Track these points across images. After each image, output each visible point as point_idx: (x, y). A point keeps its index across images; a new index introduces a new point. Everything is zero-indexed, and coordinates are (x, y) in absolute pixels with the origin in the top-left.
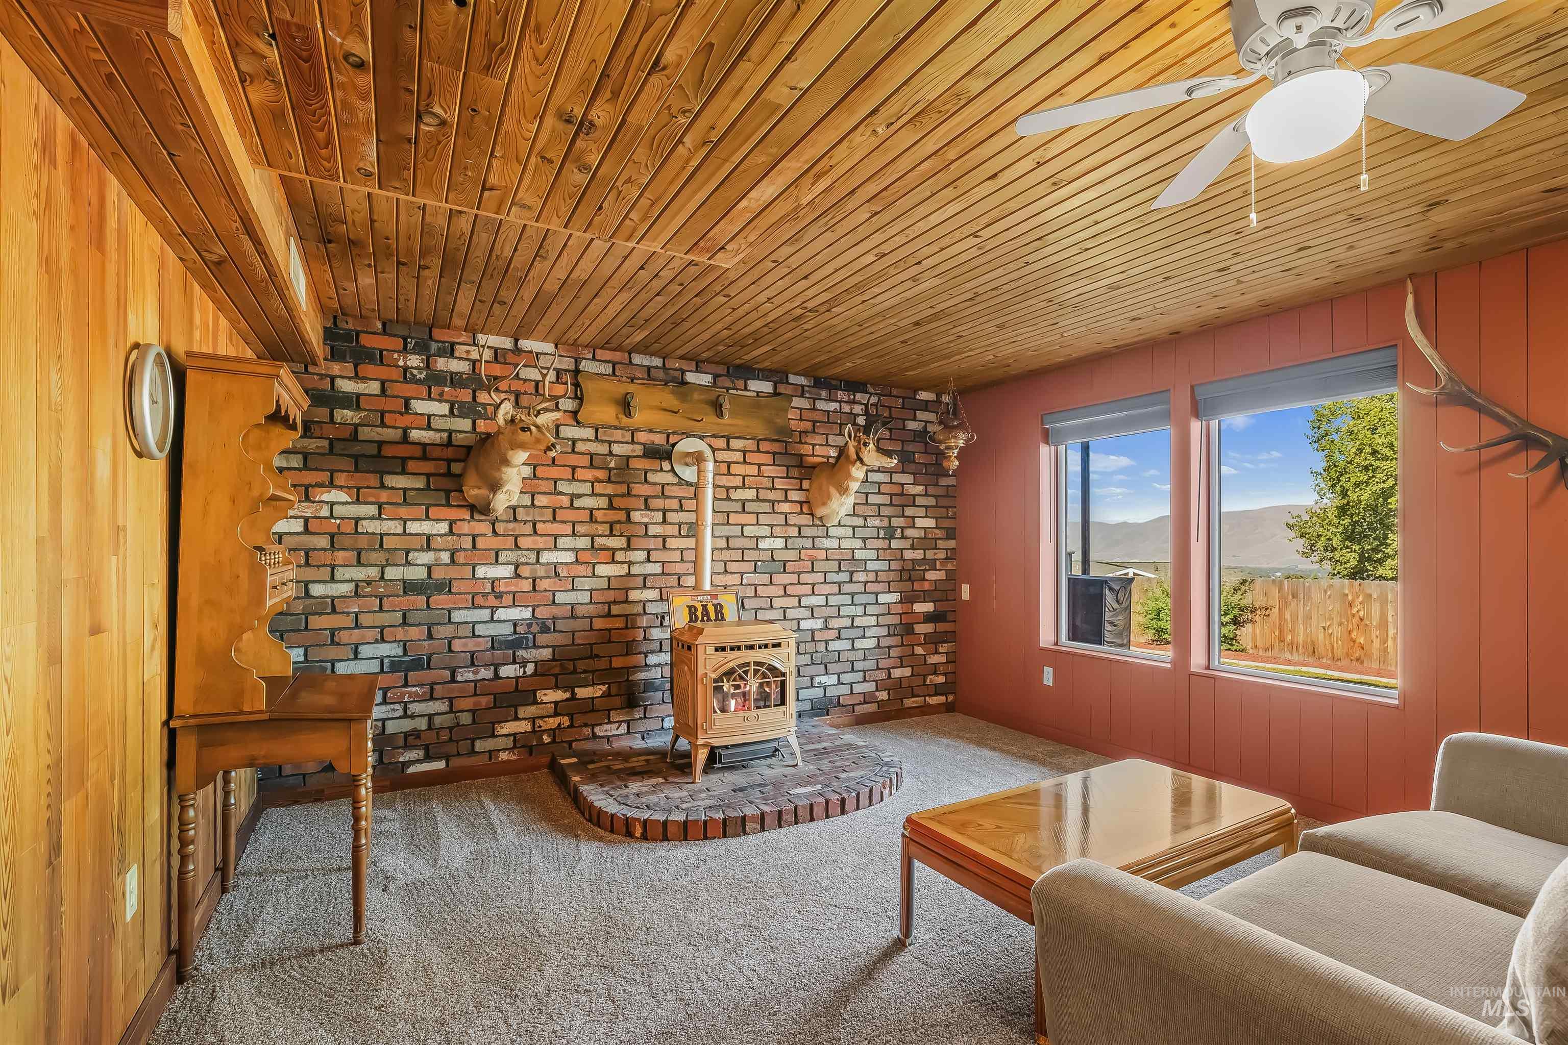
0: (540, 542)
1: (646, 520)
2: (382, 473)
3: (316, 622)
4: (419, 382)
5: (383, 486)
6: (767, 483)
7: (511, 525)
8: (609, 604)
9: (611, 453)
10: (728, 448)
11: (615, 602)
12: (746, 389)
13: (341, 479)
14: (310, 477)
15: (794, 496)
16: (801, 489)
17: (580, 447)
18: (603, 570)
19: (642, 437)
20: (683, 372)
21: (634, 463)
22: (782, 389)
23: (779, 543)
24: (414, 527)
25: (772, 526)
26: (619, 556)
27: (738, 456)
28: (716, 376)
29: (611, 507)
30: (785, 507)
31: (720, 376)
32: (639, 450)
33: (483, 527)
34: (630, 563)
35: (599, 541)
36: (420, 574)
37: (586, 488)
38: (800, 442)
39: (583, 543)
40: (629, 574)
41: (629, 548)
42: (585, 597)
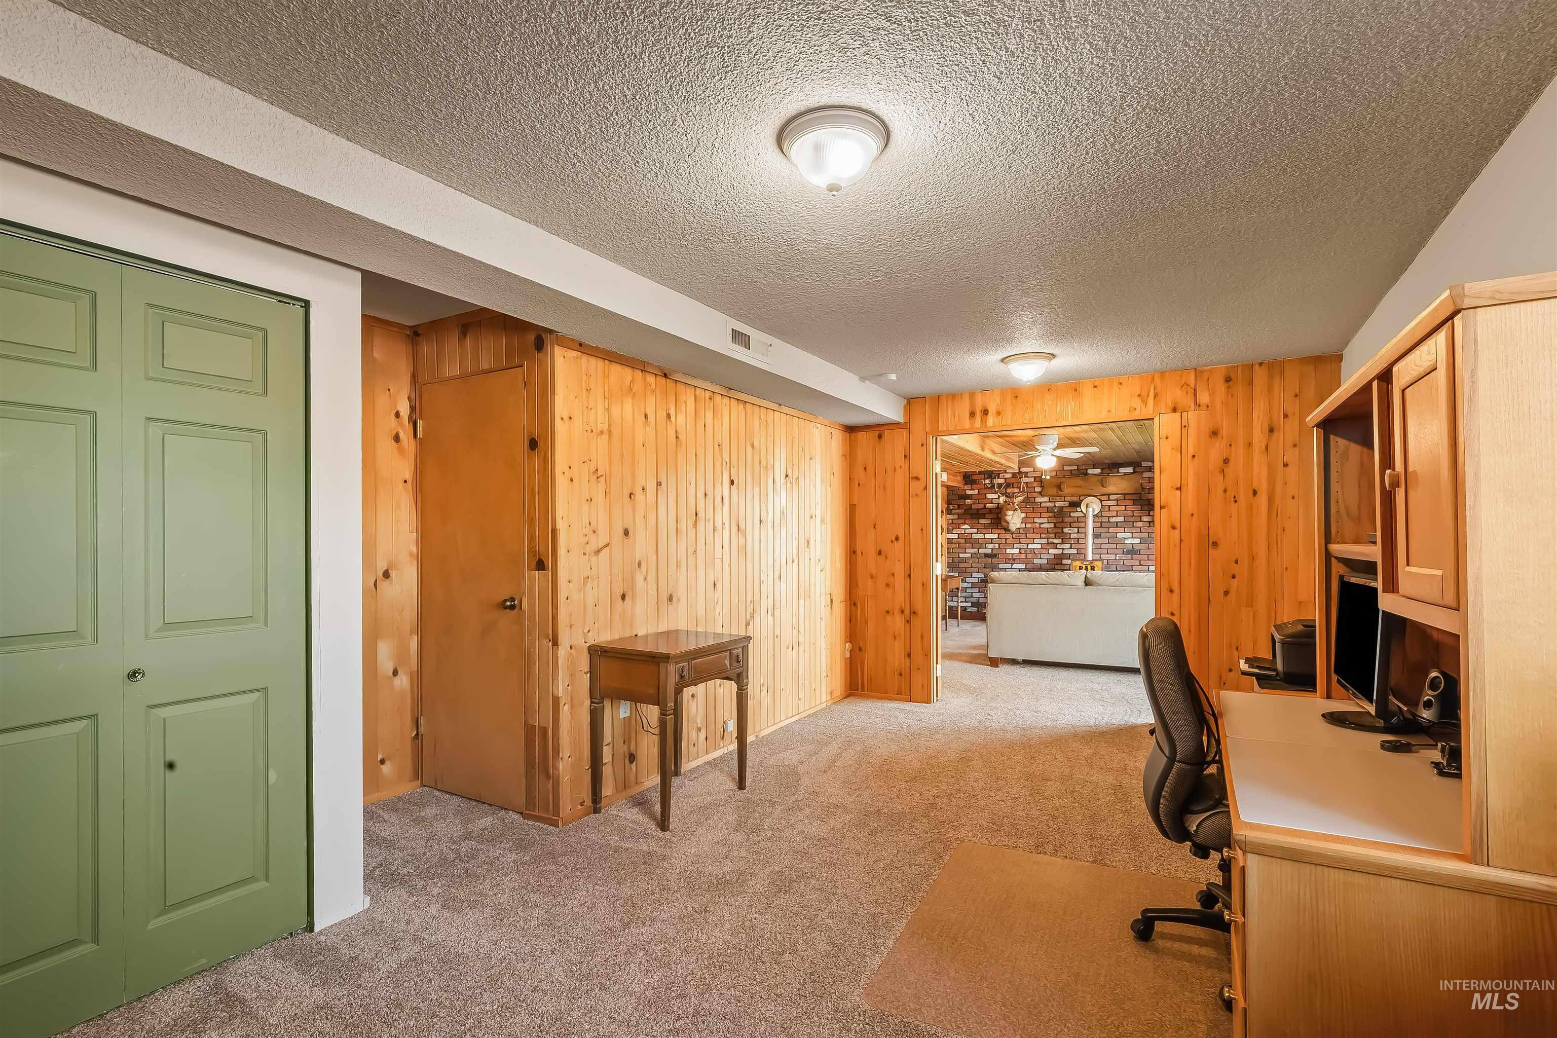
0: (1028, 541)
1: (1070, 532)
2: (978, 519)
3: (961, 565)
4: (989, 488)
5: (979, 523)
6: (1130, 513)
7: (1018, 535)
8: (1055, 564)
9: (1055, 506)
10: (1109, 500)
11: (1057, 564)
12: (1118, 473)
13: (967, 521)
14: (960, 521)
15: (1145, 519)
16: (1149, 515)
17: (1043, 505)
18: (1052, 551)
19: (1068, 498)
20: (1087, 470)
21: (1064, 510)
22: (1138, 469)
23: (1137, 541)
24: (988, 536)
25: (1132, 533)
26: (1058, 546)
27: (1114, 503)
28: (1102, 469)
29: (1055, 527)
30: (1140, 524)
31: (1105, 468)
32: (1067, 504)
33: (1009, 536)
34: (1063, 549)
35: (1050, 540)
36: (989, 551)
37: (1045, 520)
38: (1149, 493)
39: (1044, 541)
40: (1063, 553)
41: (1063, 543)
42: (1045, 562)
